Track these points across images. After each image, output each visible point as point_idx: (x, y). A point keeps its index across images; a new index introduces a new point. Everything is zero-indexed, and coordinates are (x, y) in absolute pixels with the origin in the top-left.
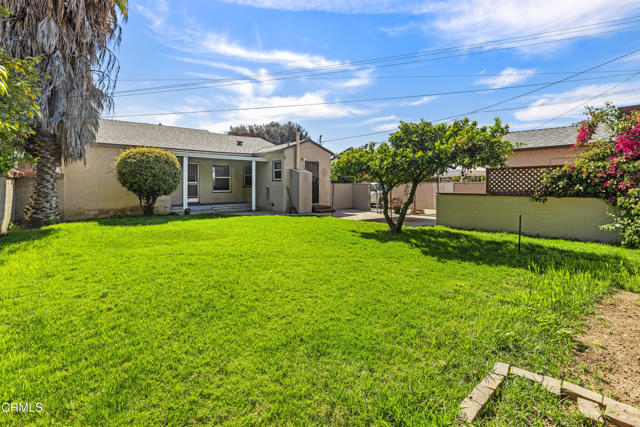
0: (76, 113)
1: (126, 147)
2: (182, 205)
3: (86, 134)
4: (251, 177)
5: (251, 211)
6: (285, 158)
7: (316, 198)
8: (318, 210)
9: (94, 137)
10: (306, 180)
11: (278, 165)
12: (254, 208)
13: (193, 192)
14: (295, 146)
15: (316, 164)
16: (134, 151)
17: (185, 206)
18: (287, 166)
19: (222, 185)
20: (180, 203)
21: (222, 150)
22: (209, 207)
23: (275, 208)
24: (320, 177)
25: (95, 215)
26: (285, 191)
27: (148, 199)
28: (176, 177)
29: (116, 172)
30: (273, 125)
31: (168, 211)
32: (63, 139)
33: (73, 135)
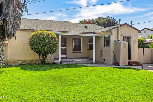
0: (11, 14)
1: (33, 31)
2: (58, 59)
3: (16, 25)
4: (92, 45)
5: (92, 63)
6: (112, 34)
7: (130, 57)
8: (131, 64)
9: (19, 26)
10: (124, 47)
11: (108, 38)
12: (94, 61)
13: (64, 52)
14: (118, 27)
15: (130, 37)
16: (36, 32)
17: (60, 60)
18: (113, 39)
19: (77, 49)
20: (57, 58)
21: (78, 31)
22: (72, 60)
23: (105, 62)
24: (132, 44)
25: (21, 63)
26: (112, 53)
27: (43, 56)
28: (56, 45)
29: (29, 43)
30: (100, 18)
31: (52, 62)
32: (6, 28)
33: (10, 25)
